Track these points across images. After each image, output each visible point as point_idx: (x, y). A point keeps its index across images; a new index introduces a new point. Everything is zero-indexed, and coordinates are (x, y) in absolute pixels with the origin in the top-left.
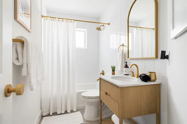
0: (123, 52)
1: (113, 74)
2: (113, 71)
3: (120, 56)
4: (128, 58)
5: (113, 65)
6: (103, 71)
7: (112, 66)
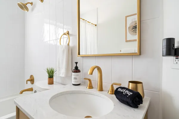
0: (68, 45)
1: (51, 83)
2: (51, 77)
3: (64, 51)
4: (79, 54)
5: (50, 67)
6: (31, 76)
7: (48, 69)
